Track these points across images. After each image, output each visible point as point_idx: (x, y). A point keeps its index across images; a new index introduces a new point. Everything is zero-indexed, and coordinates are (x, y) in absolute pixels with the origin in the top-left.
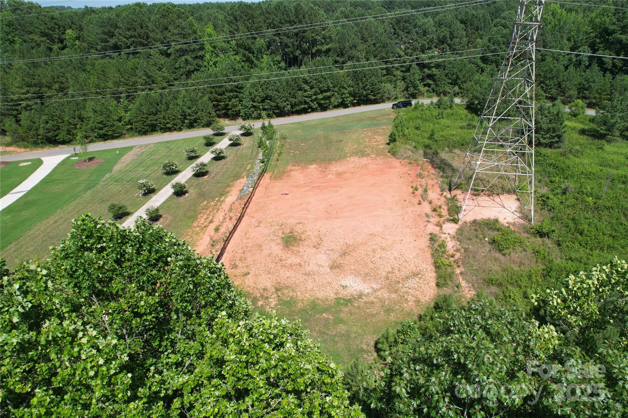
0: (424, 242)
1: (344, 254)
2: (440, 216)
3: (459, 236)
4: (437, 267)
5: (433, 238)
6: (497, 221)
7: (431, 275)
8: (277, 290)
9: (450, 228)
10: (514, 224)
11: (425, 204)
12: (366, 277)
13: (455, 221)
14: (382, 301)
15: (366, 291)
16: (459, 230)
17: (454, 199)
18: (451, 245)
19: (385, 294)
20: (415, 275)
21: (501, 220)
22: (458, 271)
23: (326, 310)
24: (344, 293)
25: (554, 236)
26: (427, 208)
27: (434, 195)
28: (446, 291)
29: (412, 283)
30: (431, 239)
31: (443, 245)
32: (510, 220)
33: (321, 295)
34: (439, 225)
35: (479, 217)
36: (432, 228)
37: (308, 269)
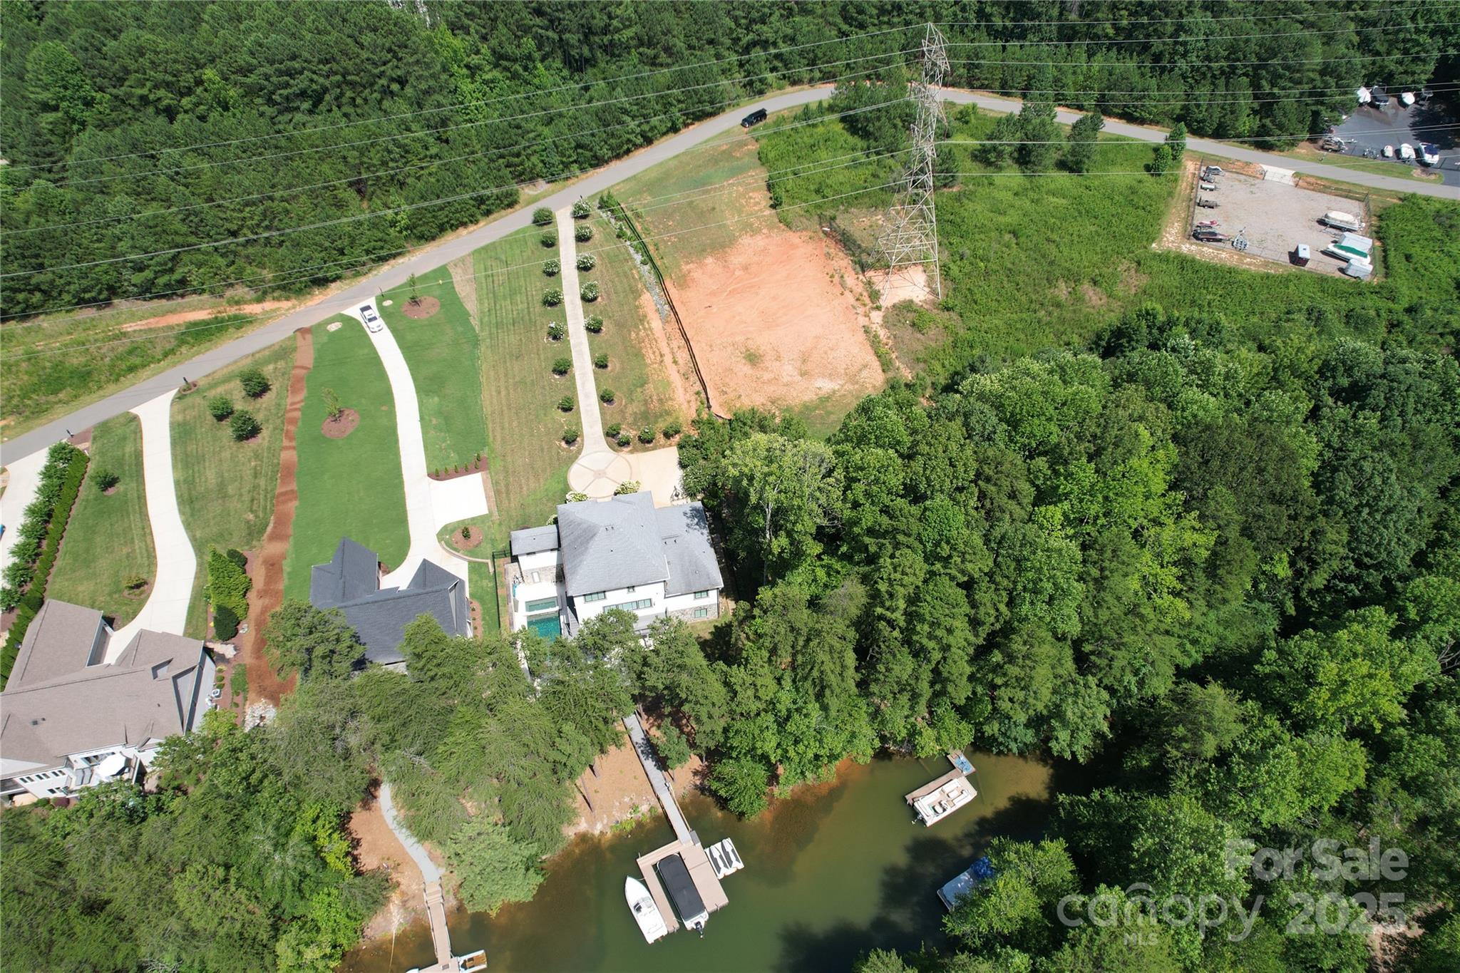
0: (861, 336)
1: (804, 361)
2: (865, 305)
3: (886, 324)
4: (879, 357)
5: (866, 331)
6: (911, 301)
7: (876, 364)
8: (773, 403)
9: (877, 317)
10: (925, 302)
11: (847, 293)
12: (831, 376)
13: (878, 308)
14: (850, 392)
15: (837, 388)
16: (884, 317)
17: (870, 283)
18: (882, 333)
19: (849, 387)
20: (865, 366)
21: (916, 300)
22: (894, 356)
23: (816, 408)
24: (822, 393)
25: (957, 309)
26: (850, 298)
27: (850, 280)
28: (891, 374)
29: (864, 373)
30: (866, 332)
31: (876, 336)
32: (922, 298)
33: (806, 398)
34: (867, 315)
35: (896, 301)
36: (862, 321)
37: (785, 380)
